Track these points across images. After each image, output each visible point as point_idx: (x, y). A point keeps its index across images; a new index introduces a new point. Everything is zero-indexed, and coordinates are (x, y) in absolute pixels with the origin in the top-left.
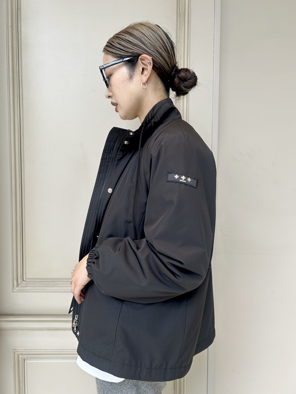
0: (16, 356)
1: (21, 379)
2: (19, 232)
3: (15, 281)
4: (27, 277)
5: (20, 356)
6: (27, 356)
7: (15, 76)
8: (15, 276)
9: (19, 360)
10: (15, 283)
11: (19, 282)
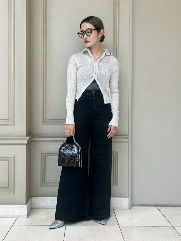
0: (42, 154)
1: (44, 165)
3: (43, 120)
4: (48, 118)
5: (44, 154)
6: (47, 154)
8: (43, 118)
9: (43, 156)
10: (43, 121)
11: (44, 121)
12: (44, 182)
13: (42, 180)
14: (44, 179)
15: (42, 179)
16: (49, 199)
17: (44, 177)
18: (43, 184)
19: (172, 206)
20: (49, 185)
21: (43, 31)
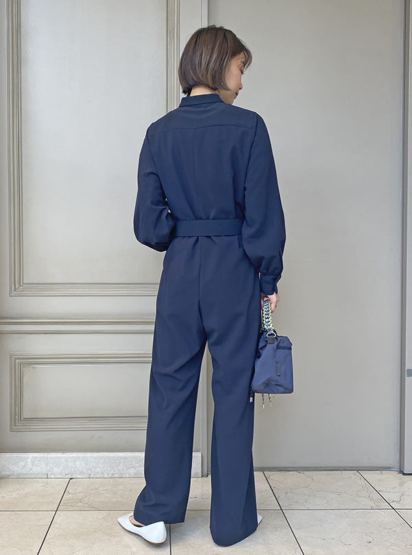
0: (13, 360)
1: (17, 384)
2: (16, 237)
3: (13, 286)
4: (24, 282)
5: (17, 361)
6: (23, 360)
7: (15, 88)
8: (13, 281)
9: (15, 365)
10: (13, 287)
11: (17, 287)
12: (17, 422)
13: (13, 417)
14: (17, 414)
15: (13, 413)
16: (27, 458)
17: (17, 410)
18: (15, 425)
19: (297, 471)
20: (28, 427)
21: (13, 90)
